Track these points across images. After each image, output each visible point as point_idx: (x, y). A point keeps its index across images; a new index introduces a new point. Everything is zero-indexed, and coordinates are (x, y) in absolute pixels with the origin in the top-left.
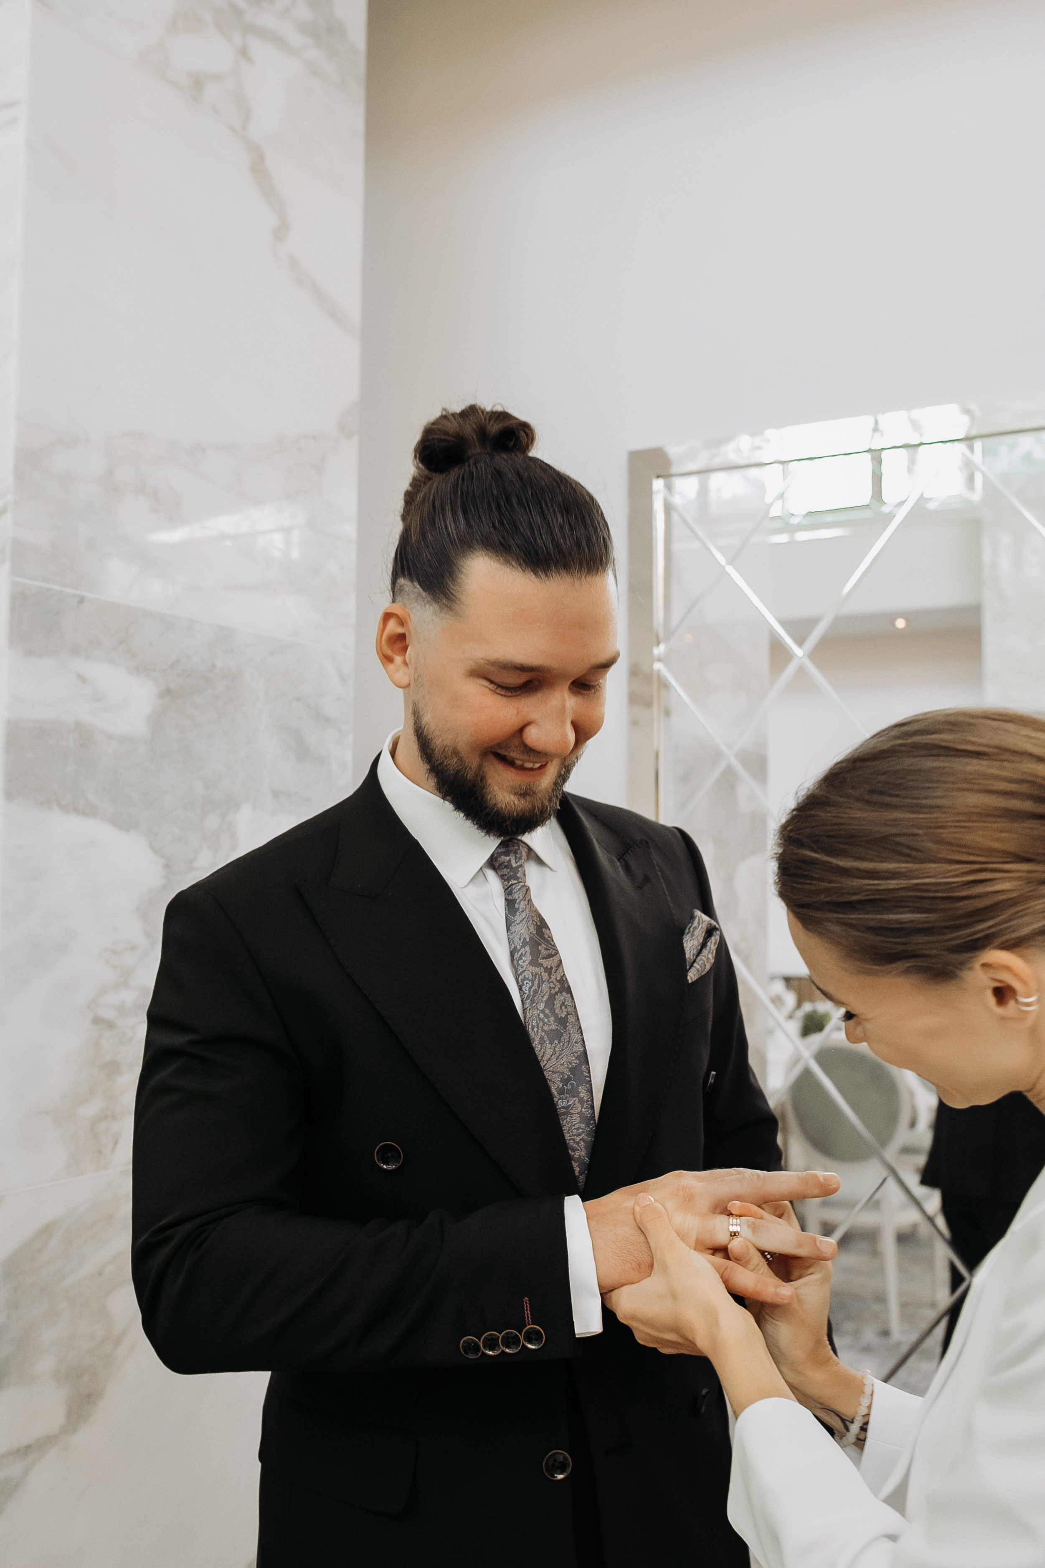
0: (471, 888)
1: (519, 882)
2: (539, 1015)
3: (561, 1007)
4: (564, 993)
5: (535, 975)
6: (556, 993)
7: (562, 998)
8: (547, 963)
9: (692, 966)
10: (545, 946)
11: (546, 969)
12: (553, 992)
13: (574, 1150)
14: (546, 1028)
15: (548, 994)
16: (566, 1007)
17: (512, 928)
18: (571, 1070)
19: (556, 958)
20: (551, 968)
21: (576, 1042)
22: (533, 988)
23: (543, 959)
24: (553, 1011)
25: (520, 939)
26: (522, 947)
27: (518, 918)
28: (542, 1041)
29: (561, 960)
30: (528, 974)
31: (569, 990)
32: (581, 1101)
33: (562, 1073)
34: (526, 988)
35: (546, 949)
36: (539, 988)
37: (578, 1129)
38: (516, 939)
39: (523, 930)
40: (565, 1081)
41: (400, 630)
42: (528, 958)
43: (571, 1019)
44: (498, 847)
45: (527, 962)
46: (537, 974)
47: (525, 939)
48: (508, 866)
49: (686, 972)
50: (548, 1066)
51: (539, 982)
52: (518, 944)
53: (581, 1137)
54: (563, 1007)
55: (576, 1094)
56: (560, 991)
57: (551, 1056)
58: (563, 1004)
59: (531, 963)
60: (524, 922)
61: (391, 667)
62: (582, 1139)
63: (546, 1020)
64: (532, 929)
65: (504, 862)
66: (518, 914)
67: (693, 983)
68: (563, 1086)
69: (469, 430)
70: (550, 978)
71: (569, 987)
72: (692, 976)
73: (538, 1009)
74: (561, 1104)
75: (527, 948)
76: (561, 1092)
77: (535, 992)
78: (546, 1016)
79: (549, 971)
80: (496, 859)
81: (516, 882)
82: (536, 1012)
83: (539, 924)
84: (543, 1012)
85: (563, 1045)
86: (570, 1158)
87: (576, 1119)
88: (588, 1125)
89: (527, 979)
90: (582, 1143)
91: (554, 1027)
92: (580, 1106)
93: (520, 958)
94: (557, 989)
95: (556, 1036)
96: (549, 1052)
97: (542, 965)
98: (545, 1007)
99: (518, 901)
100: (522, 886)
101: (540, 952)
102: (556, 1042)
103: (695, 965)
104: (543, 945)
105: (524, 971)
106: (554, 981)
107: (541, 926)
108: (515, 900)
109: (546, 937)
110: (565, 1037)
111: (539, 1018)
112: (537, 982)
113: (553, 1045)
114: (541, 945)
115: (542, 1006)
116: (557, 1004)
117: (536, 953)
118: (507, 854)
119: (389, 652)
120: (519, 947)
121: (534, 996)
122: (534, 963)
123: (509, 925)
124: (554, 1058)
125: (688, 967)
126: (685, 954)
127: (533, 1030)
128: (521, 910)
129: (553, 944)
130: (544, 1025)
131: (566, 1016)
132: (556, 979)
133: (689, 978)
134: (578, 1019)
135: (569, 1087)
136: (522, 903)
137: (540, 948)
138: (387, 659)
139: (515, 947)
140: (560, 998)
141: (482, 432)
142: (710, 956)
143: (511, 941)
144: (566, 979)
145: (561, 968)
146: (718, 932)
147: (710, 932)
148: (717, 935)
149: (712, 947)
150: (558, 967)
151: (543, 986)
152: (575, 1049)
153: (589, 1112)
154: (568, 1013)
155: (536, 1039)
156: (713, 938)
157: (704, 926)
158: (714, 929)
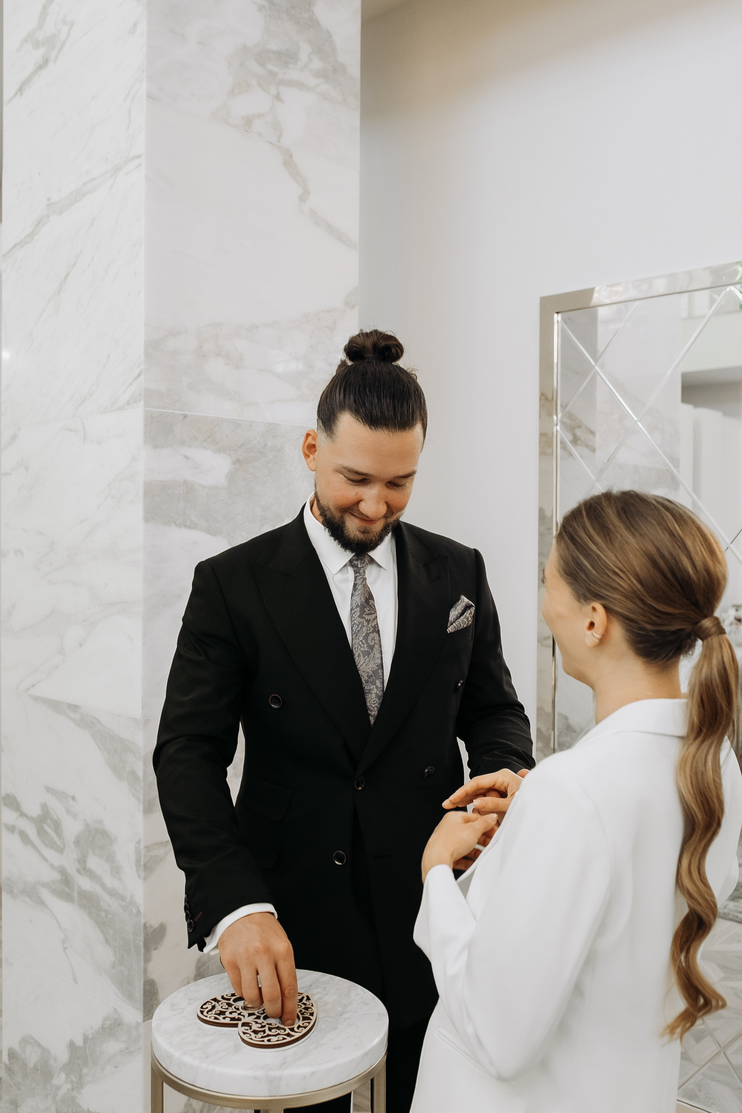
0: (339, 575)
1: (360, 575)
2: (359, 642)
3: (372, 640)
4: (374, 633)
5: (360, 623)
6: (370, 633)
7: (373, 636)
8: (367, 617)
9: (452, 624)
10: (369, 609)
11: (367, 620)
12: (369, 632)
13: (371, 711)
14: (362, 649)
15: (366, 633)
16: (374, 640)
17: (353, 598)
18: (373, 672)
19: (374, 616)
20: (370, 620)
21: (377, 658)
22: (358, 629)
23: (366, 615)
24: (367, 641)
25: (356, 604)
26: (356, 608)
27: (357, 593)
29: (377, 617)
30: (356, 622)
31: (378, 632)
32: (377, 687)
33: (368, 673)
34: (354, 628)
35: (369, 610)
36: (361, 629)
37: (374, 701)
38: (354, 604)
39: (359, 599)
40: (369, 677)
41: (313, 443)
42: (358, 613)
43: (377, 646)
44: (353, 556)
45: (357, 616)
47: (358, 604)
48: (357, 566)
49: (447, 628)
50: (361, 668)
51: (361, 626)
52: (354, 605)
53: (375, 705)
54: (373, 640)
55: (374, 683)
56: (373, 632)
57: (363, 663)
58: (373, 638)
59: (359, 617)
60: (359, 595)
61: (309, 460)
62: (376, 706)
63: (363, 646)
64: (363, 599)
65: (355, 564)
66: (357, 591)
67: (450, 633)
68: (368, 679)
69: (369, 343)
70: (368, 624)
71: (379, 631)
72: (450, 629)
73: (359, 639)
74: (366, 687)
75: (358, 609)
76: (367, 682)
77: (358, 631)
78: (363, 644)
79: (368, 621)
80: (352, 562)
81: (359, 575)
82: (358, 641)
83: (367, 597)
84: (361, 641)
85: (370, 658)
86: (368, 715)
87: (374, 696)
88: (379, 699)
89: (356, 624)
90: (376, 708)
91: (366, 649)
92: (376, 690)
93: (354, 613)
94: (371, 631)
95: (367, 654)
96: (362, 661)
97: (365, 618)
98: (363, 639)
99: (358, 585)
100: (361, 577)
101: (365, 611)
102: (366, 657)
103: (454, 624)
104: (367, 608)
105: (355, 620)
106: (370, 627)
107: (369, 598)
108: (357, 584)
109: (371, 604)
110: (372, 655)
111: (359, 644)
113: (365, 658)
114: (366, 608)
115: (361, 638)
116: (370, 638)
117: (362, 612)
118: (357, 560)
119: (308, 453)
120: (354, 608)
121: (358, 633)
122: (360, 616)
123: (352, 595)
124: (364, 665)
125: (449, 625)
126: (449, 618)
127: (355, 649)
128: (359, 589)
129: (374, 608)
130: (361, 647)
132: (371, 626)
133: (448, 630)
134: (381, 647)
135: (371, 680)
136: (360, 586)
137: (365, 609)
138: (307, 456)
139: (353, 607)
141: (375, 346)
142: (465, 620)
143: (351, 604)
144: (378, 626)
145: (376, 620)
146: (474, 608)
147: (467, 607)
148: (473, 610)
149: (468, 615)
150: (374, 620)
151: (364, 629)
152: (376, 661)
153: (380, 693)
154: (375, 644)
155: (356, 654)
156: (469, 611)
157: (464, 604)
158: (471, 606)
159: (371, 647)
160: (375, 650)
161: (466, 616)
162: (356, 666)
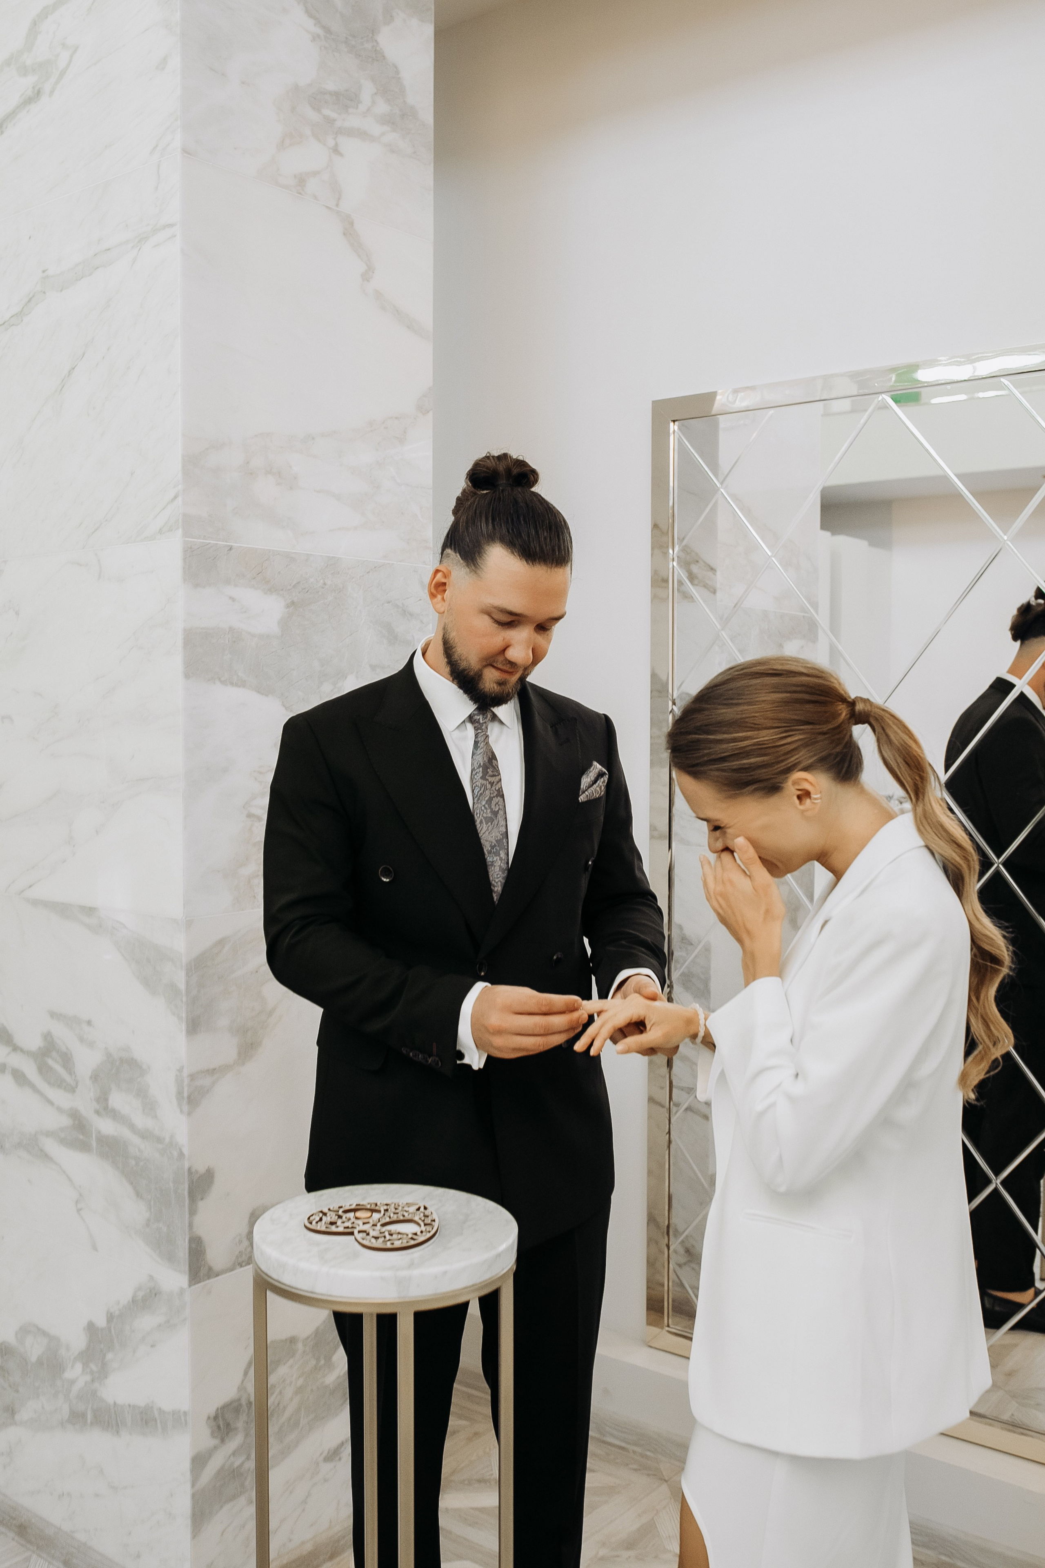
0: (457, 732)
1: (482, 732)
2: (481, 807)
3: (496, 805)
4: (499, 797)
5: (482, 785)
6: (494, 797)
7: (497, 800)
8: (491, 779)
9: (584, 792)
10: (492, 770)
11: (490, 783)
12: (492, 796)
14: (485, 815)
15: (489, 796)
16: (499, 805)
17: (474, 757)
18: (496, 841)
19: (497, 778)
20: (494, 782)
21: (502, 826)
22: (480, 792)
23: (489, 776)
24: (490, 807)
25: (477, 764)
26: (477, 768)
27: (479, 751)
28: (481, 822)
29: (501, 780)
30: (478, 784)
31: (503, 796)
32: (501, 859)
33: (491, 842)
34: (476, 791)
35: (492, 772)
36: (484, 792)
37: (498, 874)
38: (475, 763)
39: (480, 759)
40: (493, 847)
41: (443, 580)
42: (481, 774)
43: (501, 812)
44: (474, 710)
45: (479, 777)
46: (484, 784)
47: (480, 764)
48: (478, 722)
49: (579, 796)
50: (483, 836)
51: (484, 789)
52: (476, 766)
53: (499, 879)
54: (497, 805)
55: (497, 854)
56: (497, 796)
57: (486, 831)
58: (497, 803)
59: (481, 778)
60: (481, 754)
61: (436, 600)
62: (500, 881)
63: (485, 811)
64: (486, 759)
65: (476, 720)
66: (479, 749)
67: (583, 803)
68: (490, 849)
69: (501, 468)
70: (491, 788)
71: (503, 795)
72: (582, 798)
73: (481, 804)
74: (489, 859)
75: (481, 769)
76: (490, 852)
77: (481, 794)
78: (486, 809)
79: (492, 784)
80: (472, 717)
81: (481, 731)
82: (480, 806)
83: (490, 757)
84: (484, 806)
85: (494, 826)
87: (497, 869)
88: (503, 873)
89: (478, 787)
90: (500, 884)
91: (489, 815)
92: (500, 862)
93: (476, 774)
94: (495, 795)
95: (490, 820)
96: (485, 829)
97: (488, 780)
98: (486, 803)
99: (480, 742)
100: (484, 734)
101: (487, 773)
102: (490, 824)
103: (586, 792)
105: (476, 782)
106: (494, 790)
107: (492, 758)
109: (494, 765)
110: (496, 822)
111: (481, 810)
112: (482, 789)
113: (488, 825)
114: (489, 768)
115: (484, 803)
116: (493, 803)
117: (485, 773)
118: (478, 715)
119: (435, 592)
120: (476, 768)
121: (480, 797)
122: (483, 778)
123: (473, 754)
124: (487, 833)
125: (581, 793)
126: (580, 785)
127: (477, 815)
128: (481, 747)
129: (497, 769)
130: (483, 813)
131: (498, 811)
132: (495, 789)
133: (579, 799)
134: (505, 813)
135: (495, 850)
136: (482, 743)
137: (488, 770)
138: (433, 596)
139: (474, 768)
140: (495, 800)
141: (506, 471)
142: (598, 789)
143: (472, 764)
144: (502, 790)
145: (500, 783)
146: (607, 776)
147: (601, 775)
148: (606, 778)
149: (601, 784)
150: (498, 782)
151: (487, 792)
152: (500, 829)
153: (504, 866)
154: (499, 809)
155: (478, 820)
156: (602, 779)
157: (597, 771)
158: (605, 773)
159: (496, 814)
160: (499, 816)
161: (599, 784)
162: (477, 834)
